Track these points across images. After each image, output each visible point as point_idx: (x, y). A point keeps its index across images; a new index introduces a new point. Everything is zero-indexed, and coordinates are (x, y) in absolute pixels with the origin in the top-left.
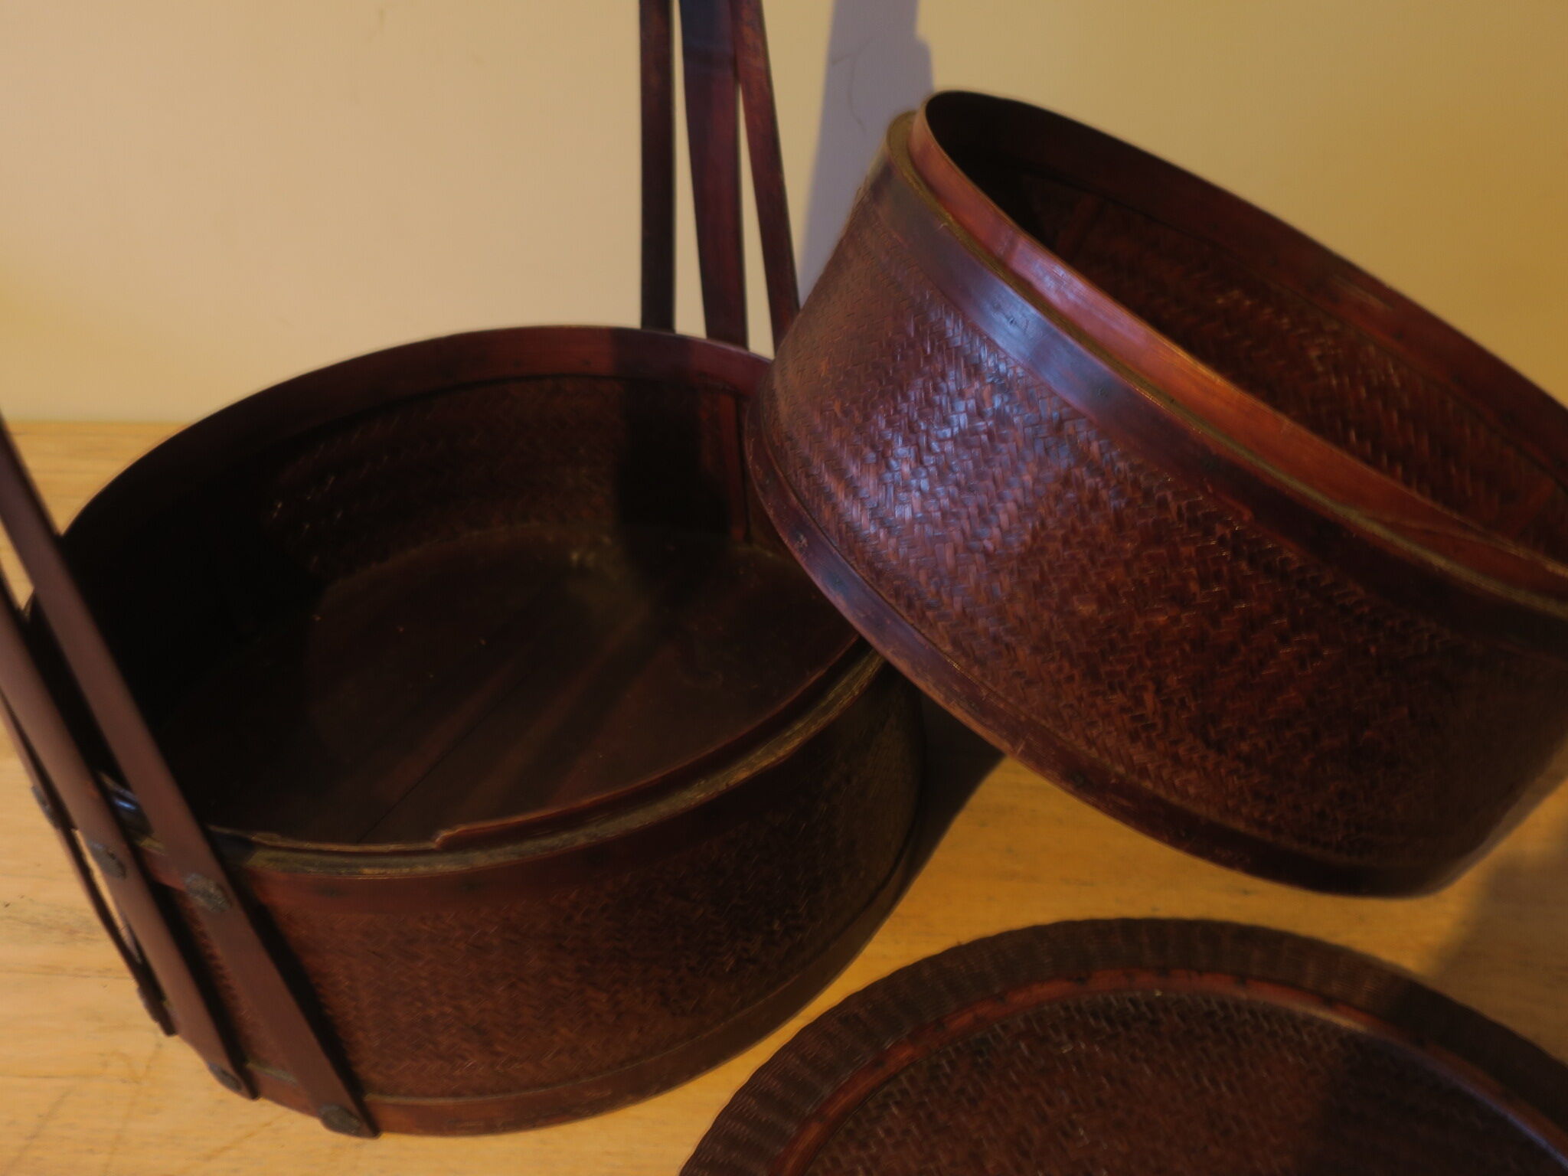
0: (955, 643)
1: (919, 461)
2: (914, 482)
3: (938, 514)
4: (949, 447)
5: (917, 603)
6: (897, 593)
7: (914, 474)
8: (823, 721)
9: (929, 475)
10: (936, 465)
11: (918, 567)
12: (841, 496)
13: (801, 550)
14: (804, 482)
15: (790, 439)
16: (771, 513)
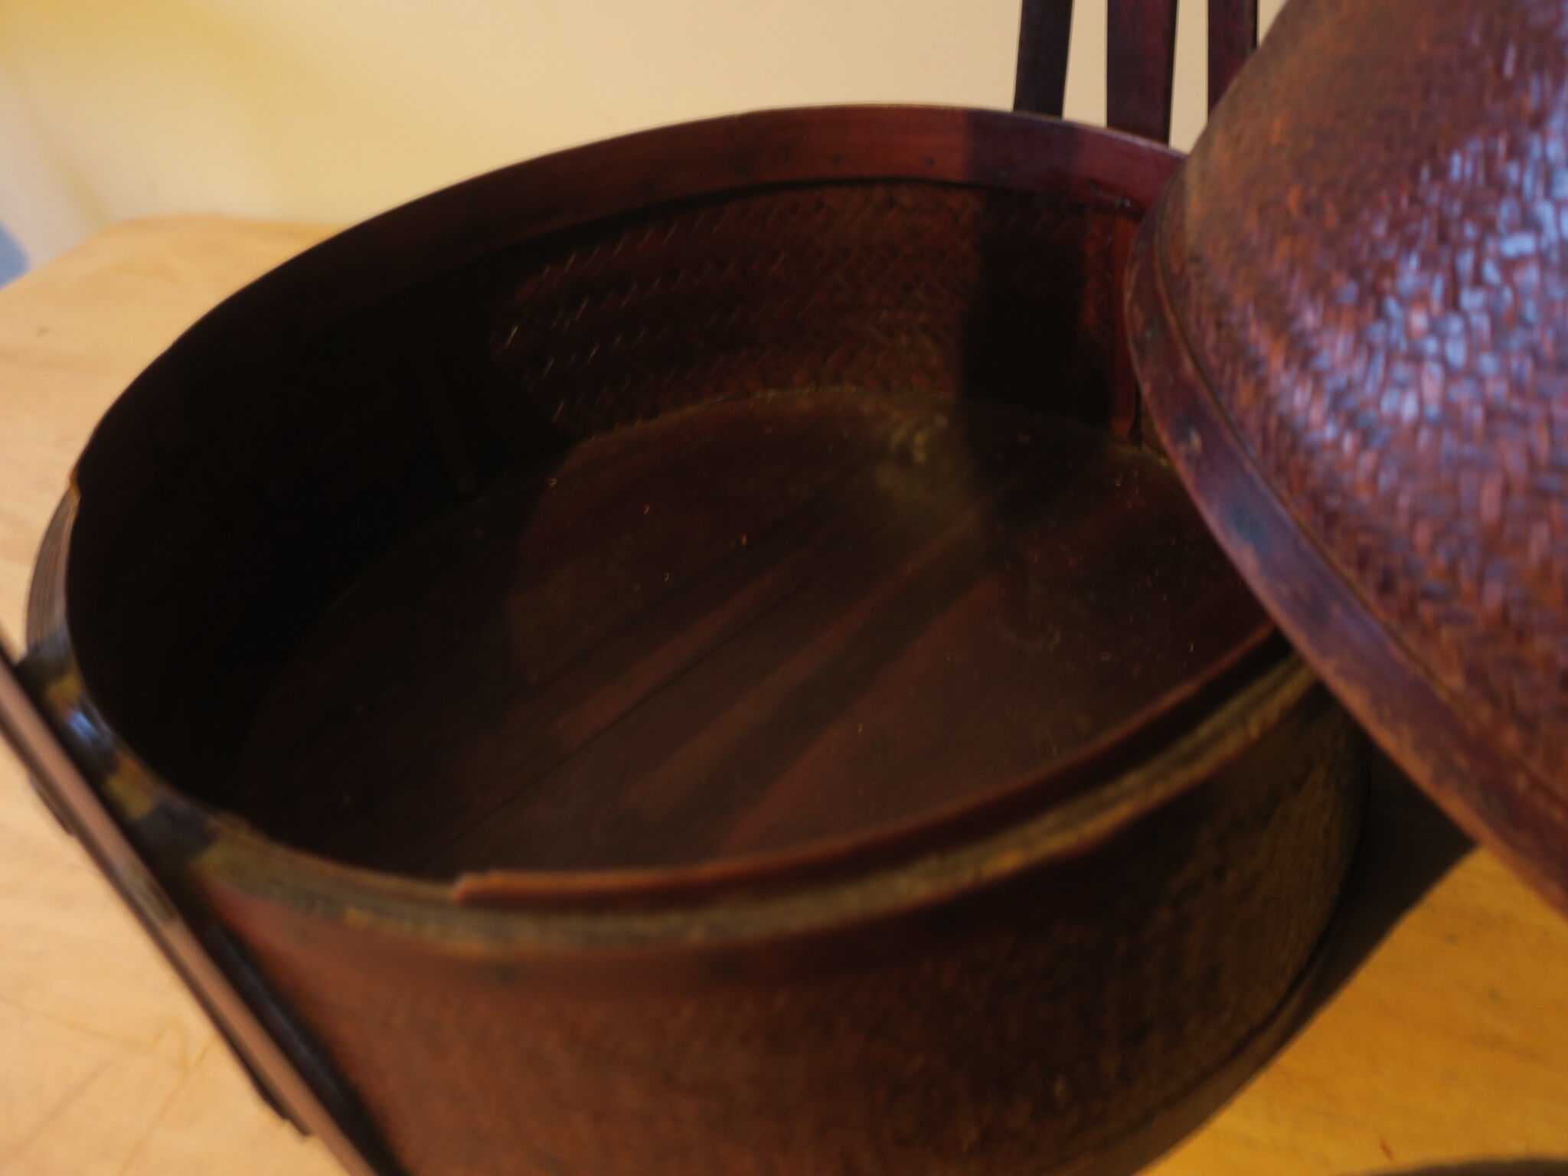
0: (1475, 674)
1: (1452, 302)
2: (1431, 346)
3: (1478, 413)
4: (1530, 276)
5: (1403, 586)
6: (1363, 561)
7: (1435, 329)
8: (1182, 778)
9: (1468, 330)
10: (1491, 310)
11: (1415, 516)
12: (1277, 363)
13: (1188, 458)
14: (1211, 338)
15: (1196, 259)
16: (1146, 389)
